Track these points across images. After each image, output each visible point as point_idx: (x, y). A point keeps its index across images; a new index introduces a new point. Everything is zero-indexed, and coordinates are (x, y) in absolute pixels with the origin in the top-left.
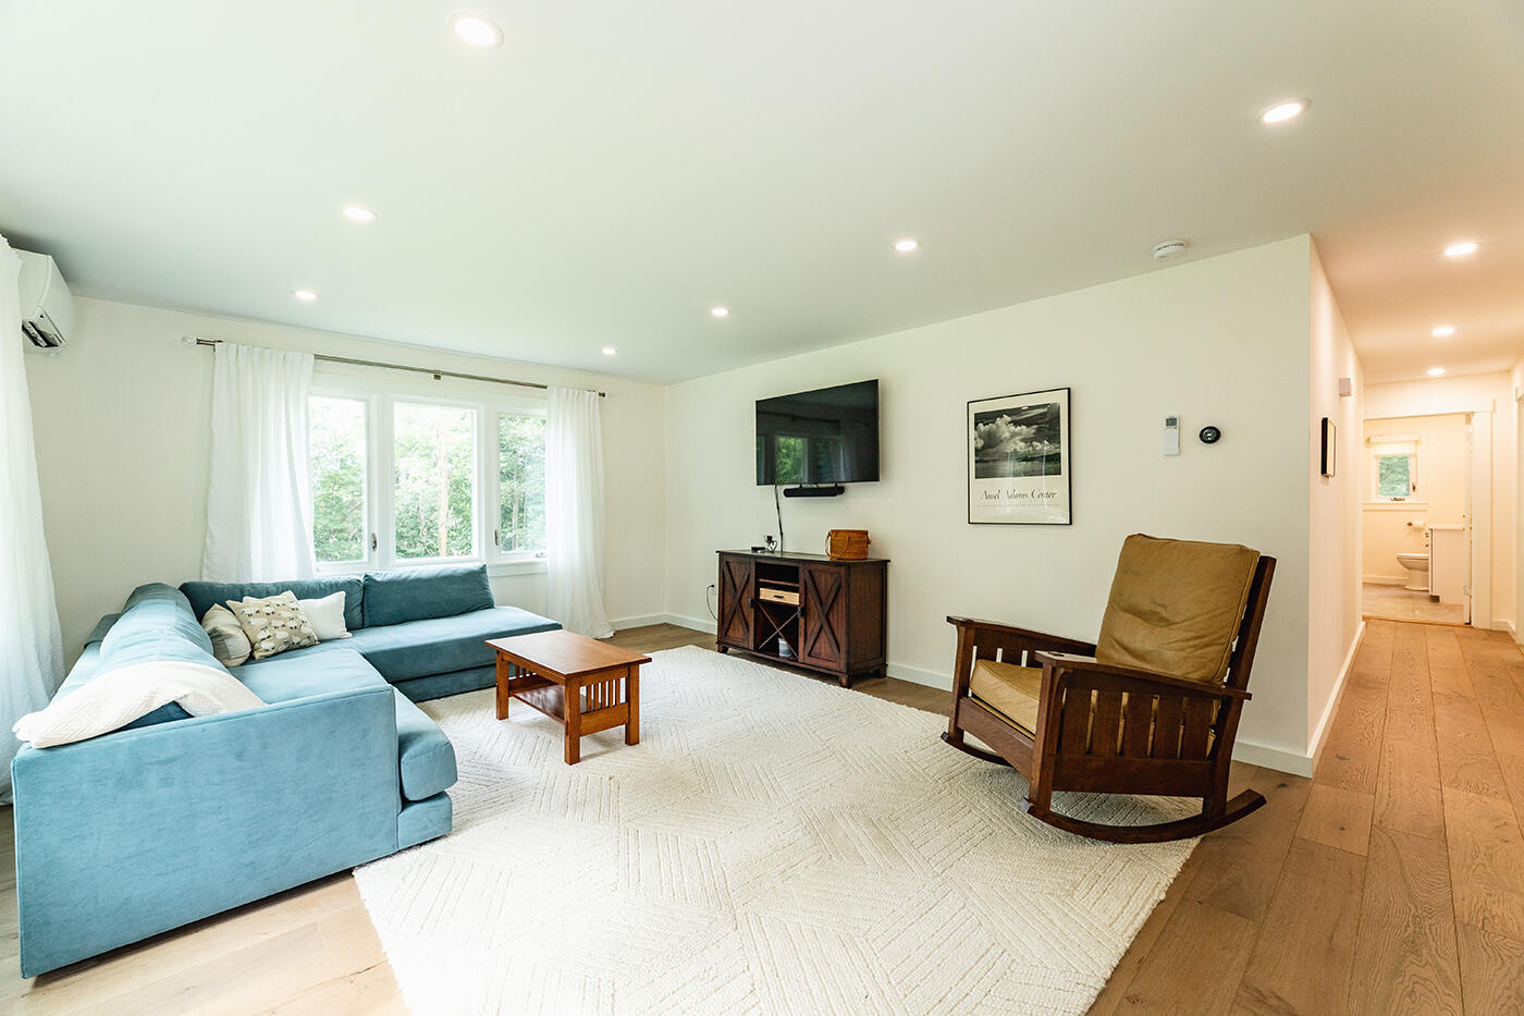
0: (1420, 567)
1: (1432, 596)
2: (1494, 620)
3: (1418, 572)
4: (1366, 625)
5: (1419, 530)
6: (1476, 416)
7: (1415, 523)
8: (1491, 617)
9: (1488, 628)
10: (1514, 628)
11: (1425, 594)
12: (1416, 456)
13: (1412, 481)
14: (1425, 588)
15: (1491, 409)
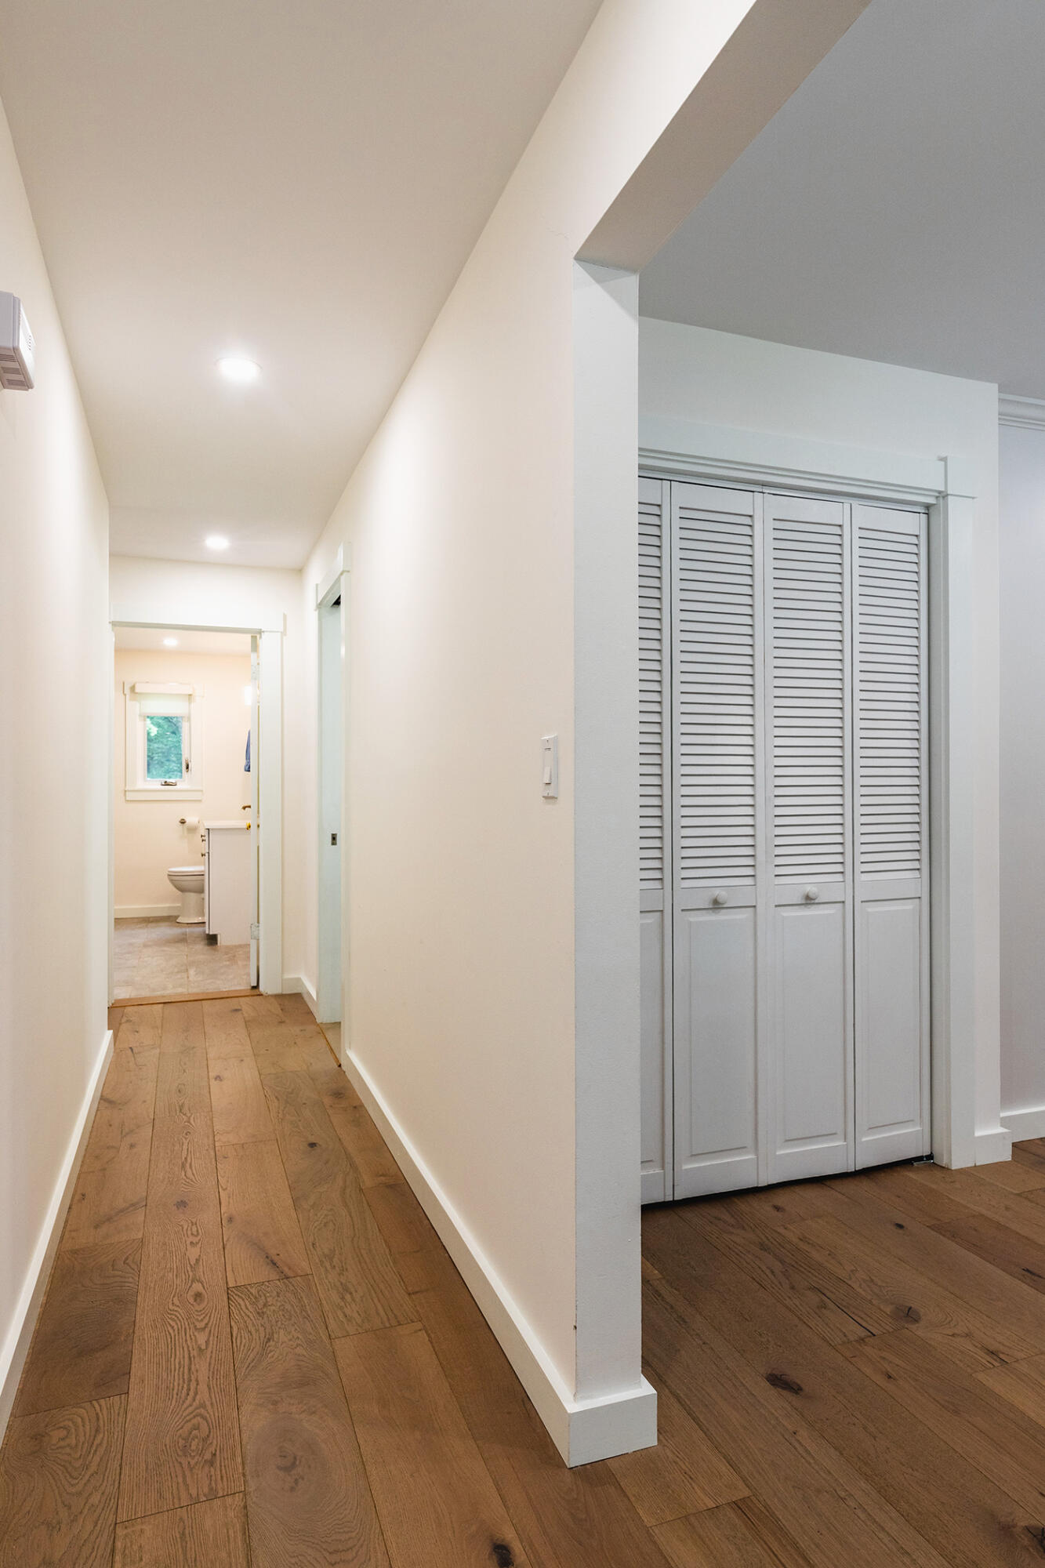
0: (191, 886)
1: (208, 935)
2: (286, 976)
3: (192, 894)
4: (115, 1036)
5: (192, 830)
6: (264, 636)
7: (191, 820)
8: (282, 973)
9: (279, 991)
10: (314, 996)
11: (198, 930)
12: (189, 719)
13: (185, 756)
14: (200, 920)
15: (282, 629)
